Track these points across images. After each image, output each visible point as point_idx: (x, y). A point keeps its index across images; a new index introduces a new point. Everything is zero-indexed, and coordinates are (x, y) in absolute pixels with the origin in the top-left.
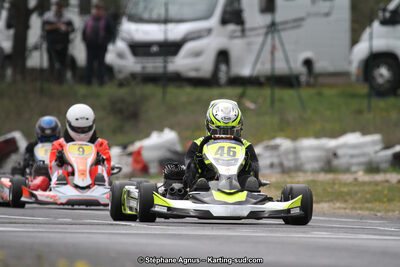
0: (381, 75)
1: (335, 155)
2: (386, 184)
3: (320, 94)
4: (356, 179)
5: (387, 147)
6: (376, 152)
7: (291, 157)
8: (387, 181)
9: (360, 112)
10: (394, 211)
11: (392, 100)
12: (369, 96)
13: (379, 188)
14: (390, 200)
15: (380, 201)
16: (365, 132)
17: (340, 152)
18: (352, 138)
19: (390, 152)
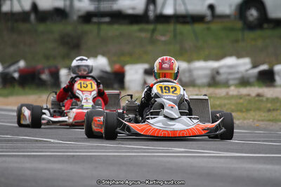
0: (252, 15)
1: (218, 73)
2: (247, 98)
3: (208, 29)
4: (227, 94)
5: (254, 66)
6: (247, 70)
7: (187, 75)
8: (249, 95)
9: (237, 41)
10: (249, 119)
11: (258, 33)
12: (243, 29)
13: (241, 101)
14: (248, 110)
15: (241, 111)
16: (239, 56)
17: (222, 71)
18: (230, 61)
19: (256, 71)
